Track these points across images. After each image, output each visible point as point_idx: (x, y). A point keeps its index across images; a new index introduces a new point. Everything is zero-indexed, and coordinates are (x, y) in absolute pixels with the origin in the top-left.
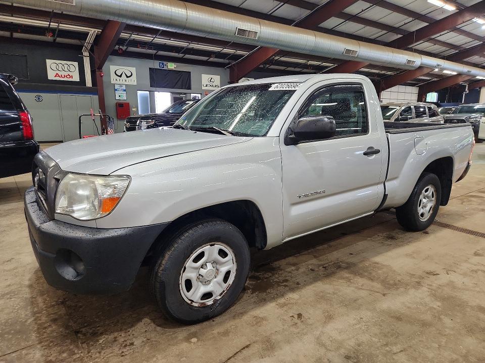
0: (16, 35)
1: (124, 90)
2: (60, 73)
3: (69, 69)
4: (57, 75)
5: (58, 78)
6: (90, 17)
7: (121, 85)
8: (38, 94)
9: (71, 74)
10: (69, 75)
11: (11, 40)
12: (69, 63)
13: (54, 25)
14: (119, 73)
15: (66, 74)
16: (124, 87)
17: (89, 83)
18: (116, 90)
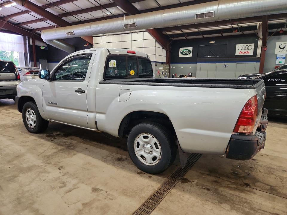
0: (224, 34)
1: (284, 58)
2: (242, 51)
3: (248, 48)
4: (241, 52)
5: (241, 54)
6: (246, 17)
7: (282, 55)
8: (226, 63)
9: (248, 51)
10: (247, 52)
11: (223, 37)
12: (248, 45)
13: (235, 26)
14: (282, 47)
15: (246, 51)
16: (284, 56)
17: (258, 55)
18: (278, 58)
